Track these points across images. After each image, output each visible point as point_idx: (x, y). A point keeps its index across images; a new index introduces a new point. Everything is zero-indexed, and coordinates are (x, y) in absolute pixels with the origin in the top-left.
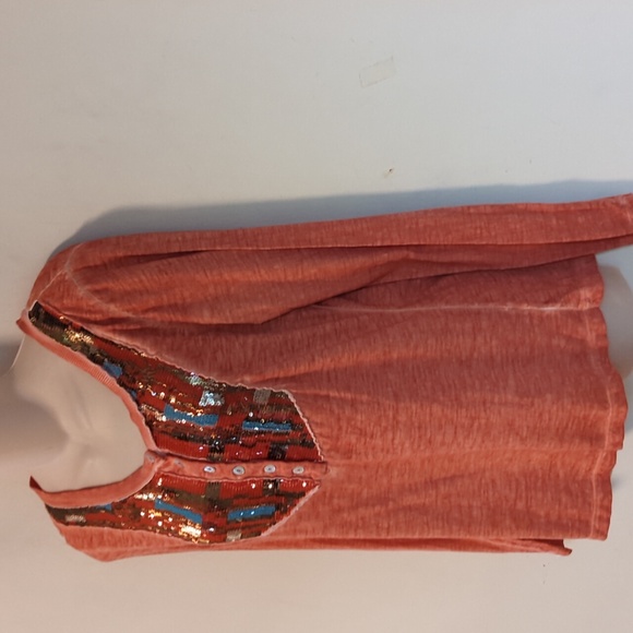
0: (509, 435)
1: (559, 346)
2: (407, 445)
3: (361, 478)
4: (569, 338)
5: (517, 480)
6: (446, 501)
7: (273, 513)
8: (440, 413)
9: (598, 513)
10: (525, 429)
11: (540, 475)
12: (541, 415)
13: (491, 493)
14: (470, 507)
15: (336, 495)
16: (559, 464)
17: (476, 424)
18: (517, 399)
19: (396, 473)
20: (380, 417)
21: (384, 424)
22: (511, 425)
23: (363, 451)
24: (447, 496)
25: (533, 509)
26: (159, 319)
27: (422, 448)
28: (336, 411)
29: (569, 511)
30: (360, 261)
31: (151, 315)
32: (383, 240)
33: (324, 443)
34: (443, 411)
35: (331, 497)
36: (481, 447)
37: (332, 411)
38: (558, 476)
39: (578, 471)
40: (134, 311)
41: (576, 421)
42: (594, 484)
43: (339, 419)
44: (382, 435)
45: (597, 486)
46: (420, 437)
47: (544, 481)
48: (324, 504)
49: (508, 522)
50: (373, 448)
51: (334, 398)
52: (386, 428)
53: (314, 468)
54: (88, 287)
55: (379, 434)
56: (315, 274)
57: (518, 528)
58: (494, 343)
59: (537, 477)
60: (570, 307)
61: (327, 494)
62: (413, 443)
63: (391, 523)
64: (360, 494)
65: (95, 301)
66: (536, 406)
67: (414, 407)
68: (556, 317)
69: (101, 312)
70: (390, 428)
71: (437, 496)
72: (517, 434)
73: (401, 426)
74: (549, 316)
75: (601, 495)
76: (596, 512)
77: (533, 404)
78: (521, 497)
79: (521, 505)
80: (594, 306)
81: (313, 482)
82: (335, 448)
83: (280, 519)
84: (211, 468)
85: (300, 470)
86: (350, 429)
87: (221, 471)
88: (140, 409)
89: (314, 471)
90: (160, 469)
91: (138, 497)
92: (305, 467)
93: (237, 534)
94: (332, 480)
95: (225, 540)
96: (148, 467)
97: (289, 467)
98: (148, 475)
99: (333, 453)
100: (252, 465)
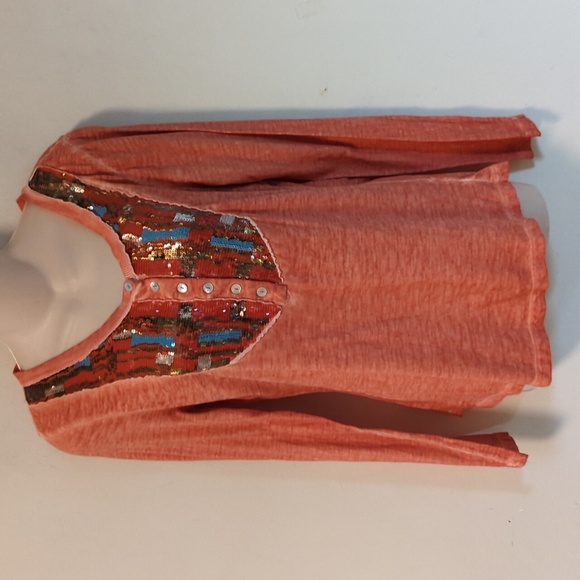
0: (445, 263)
1: (479, 206)
2: (356, 269)
3: (318, 310)
4: (486, 201)
5: (460, 325)
6: (398, 339)
7: (240, 338)
8: (382, 239)
9: (539, 357)
10: (459, 258)
11: (480, 322)
12: (470, 244)
13: (438, 334)
14: (420, 345)
15: (297, 326)
16: (496, 313)
17: (415, 251)
18: (448, 231)
19: (349, 307)
20: (330, 241)
21: (334, 248)
22: (445, 253)
23: (318, 274)
24: (398, 334)
25: (479, 350)
26: (139, 175)
27: (370, 272)
28: (292, 233)
29: (512, 354)
30: (306, 149)
31: (132, 171)
32: (323, 132)
33: (284, 265)
34: (385, 238)
35: (293, 326)
36: (421, 274)
37: (289, 234)
38: (497, 324)
39: (514, 320)
40: (119, 168)
41: (502, 254)
42: (531, 332)
43: (295, 241)
44: (333, 258)
45: (534, 334)
46: (367, 261)
47: (484, 327)
48: (286, 334)
49: (457, 359)
50: (327, 273)
51: (290, 225)
52: (337, 251)
53: (275, 290)
54: (81, 146)
55: (331, 257)
56: (269, 155)
57: (467, 364)
58: (423, 200)
59: (478, 323)
60: (484, 179)
61: (289, 324)
62: (361, 267)
63: (349, 354)
64: (318, 328)
65: (87, 156)
66: (465, 236)
67: (359, 233)
68: (473, 186)
69: (90, 164)
70: (340, 251)
71: (389, 334)
72: (452, 262)
73: (350, 250)
74: (467, 186)
75: (539, 340)
76: (537, 356)
77: (462, 235)
78: (466, 339)
79: (466, 346)
80: (503, 179)
81: (275, 306)
82: (293, 271)
83: (247, 346)
84: (184, 286)
85: (263, 292)
86: (305, 251)
87: (193, 289)
88: (121, 239)
89: (275, 295)
90: (137, 297)
91: (116, 337)
92: (268, 289)
93: (207, 361)
94: (292, 308)
95: (196, 368)
96: (126, 298)
97: (253, 287)
98: (126, 307)
99: (291, 276)
100: (220, 281)
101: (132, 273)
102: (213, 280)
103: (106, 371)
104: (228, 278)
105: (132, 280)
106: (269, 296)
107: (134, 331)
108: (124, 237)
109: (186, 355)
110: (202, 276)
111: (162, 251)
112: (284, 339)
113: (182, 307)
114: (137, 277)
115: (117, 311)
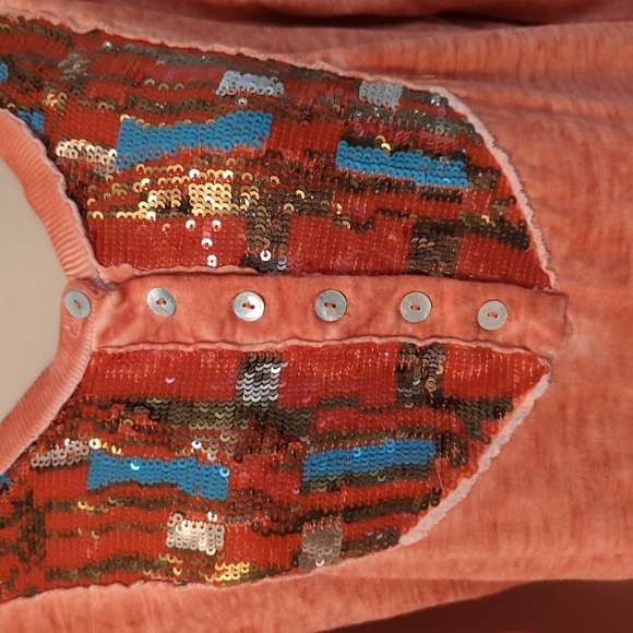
15: (593, 418)
28: (579, 137)
35: (581, 422)
43: (588, 158)
48: (564, 443)
53: (533, 308)
61: (571, 412)
81: (532, 359)
82: (582, 251)
83: (452, 485)
84: (253, 299)
85: (496, 314)
86: (618, 190)
87: (283, 311)
88: (52, 156)
89: (533, 324)
90: (104, 336)
91: (41, 459)
92: (511, 305)
93: (330, 539)
94: (578, 365)
95: (295, 561)
96: (69, 341)
97: (467, 299)
98: (71, 367)
99: (578, 266)
100: (368, 284)
101: (87, 263)
102: (346, 280)
103: (14, 559)
104: (390, 273)
105: (90, 283)
106: (515, 329)
107: (96, 444)
108: (64, 149)
109: (265, 520)
110: (310, 268)
111: (182, 188)
112: (557, 460)
113: (249, 367)
114: (104, 274)
115: (44, 383)
